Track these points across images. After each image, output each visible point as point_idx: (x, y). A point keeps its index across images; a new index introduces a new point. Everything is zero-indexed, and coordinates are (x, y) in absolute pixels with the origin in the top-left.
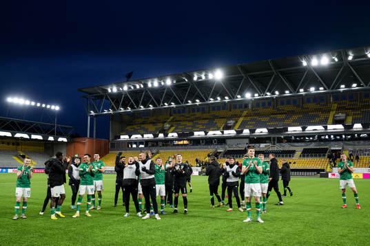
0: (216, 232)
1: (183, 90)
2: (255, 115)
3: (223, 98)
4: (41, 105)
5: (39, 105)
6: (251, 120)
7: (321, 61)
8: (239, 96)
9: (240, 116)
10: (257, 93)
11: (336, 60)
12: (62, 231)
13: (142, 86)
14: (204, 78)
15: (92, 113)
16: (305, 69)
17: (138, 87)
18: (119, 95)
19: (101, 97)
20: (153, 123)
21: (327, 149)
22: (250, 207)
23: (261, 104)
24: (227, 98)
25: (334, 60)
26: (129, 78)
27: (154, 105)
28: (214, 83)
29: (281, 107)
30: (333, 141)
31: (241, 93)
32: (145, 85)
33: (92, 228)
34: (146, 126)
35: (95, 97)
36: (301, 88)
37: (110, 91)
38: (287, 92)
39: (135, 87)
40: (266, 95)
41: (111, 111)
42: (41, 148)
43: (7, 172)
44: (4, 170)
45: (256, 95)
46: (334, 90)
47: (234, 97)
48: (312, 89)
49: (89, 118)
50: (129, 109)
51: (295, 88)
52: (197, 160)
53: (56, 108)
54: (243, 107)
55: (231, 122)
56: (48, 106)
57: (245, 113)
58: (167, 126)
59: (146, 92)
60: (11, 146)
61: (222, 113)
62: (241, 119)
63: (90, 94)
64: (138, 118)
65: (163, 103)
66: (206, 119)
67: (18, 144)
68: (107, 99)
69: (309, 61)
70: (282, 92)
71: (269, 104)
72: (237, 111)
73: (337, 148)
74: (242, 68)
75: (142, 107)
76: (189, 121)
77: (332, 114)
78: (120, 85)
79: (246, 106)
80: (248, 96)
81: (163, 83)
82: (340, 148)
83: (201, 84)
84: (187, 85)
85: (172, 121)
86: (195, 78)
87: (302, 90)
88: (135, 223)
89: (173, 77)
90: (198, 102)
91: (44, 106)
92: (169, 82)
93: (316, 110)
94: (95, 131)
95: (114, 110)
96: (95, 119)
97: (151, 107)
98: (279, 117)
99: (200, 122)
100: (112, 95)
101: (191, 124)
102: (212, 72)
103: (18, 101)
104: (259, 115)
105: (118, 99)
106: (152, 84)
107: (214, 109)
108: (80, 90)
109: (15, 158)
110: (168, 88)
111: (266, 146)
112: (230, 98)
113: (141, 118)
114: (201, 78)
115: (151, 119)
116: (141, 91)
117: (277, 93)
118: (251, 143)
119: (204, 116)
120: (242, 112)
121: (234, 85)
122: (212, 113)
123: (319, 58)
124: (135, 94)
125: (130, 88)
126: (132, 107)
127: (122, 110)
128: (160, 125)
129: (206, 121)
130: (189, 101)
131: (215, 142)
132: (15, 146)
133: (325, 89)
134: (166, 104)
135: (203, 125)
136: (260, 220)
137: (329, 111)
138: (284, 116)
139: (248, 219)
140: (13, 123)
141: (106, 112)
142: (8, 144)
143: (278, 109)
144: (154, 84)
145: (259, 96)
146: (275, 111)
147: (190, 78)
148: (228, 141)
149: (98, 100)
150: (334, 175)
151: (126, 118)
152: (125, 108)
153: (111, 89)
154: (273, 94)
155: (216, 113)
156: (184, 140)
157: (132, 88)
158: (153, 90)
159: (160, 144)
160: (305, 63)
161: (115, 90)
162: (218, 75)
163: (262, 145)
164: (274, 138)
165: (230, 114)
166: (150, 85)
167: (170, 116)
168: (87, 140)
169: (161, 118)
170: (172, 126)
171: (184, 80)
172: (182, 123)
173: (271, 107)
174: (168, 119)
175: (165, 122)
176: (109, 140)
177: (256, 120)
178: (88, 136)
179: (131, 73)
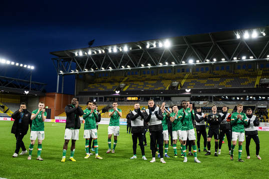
1: (137, 56)
2: (195, 77)
3: (170, 63)
4: (19, 65)
5: (17, 64)
6: (192, 82)
7: (251, 35)
8: (183, 62)
9: (183, 79)
10: (199, 59)
11: (264, 34)
13: (104, 52)
14: (155, 46)
15: (61, 72)
16: (239, 41)
17: (100, 52)
18: (85, 58)
19: (69, 60)
20: (110, 82)
21: (254, 107)
23: (200, 69)
24: (173, 63)
25: (262, 35)
27: (113, 68)
28: (163, 50)
29: (216, 72)
30: (260, 100)
31: (185, 59)
32: (106, 51)
34: (105, 85)
35: (64, 59)
37: (76, 55)
38: (223, 59)
39: (98, 52)
40: (206, 61)
41: (77, 72)
42: (17, 100)
45: (198, 61)
46: (262, 59)
47: (179, 63)
48: (244, 58)
49: (58, 76)
50: (92, 70)
51: (230, 57)
53: (31, 67)
54: (185, 71)
55: (176, 83)
56: (25, 66)
57: (187, 76)
58: (122, 85)
59: (107, 56)
61: (168, 75)
62: (184, 81)
63: (60, 57)
64: (98, 78)
65: (121, 66)
66: (154, 80)
68: (74, 61)
69: (241, 35)
70: (219, 59)
71: (207, 69)
72: (180, 74)
73: (263, 107)
74: (187, 38)
75: (103, 68)
76: (141, 81)
77: (258, 79)
78: (85, 50)
80: (191, 62)
81: (121, 50)
82: (266, 107)
83: (153, 51)
84: (141, 51)
85: (127, 81)
86: (148, 47)
87: (235, 58)
89: (130, 45)
90: (149, 66)
91: (21, 65)
92: (126, 49)
93: (245, 75)
94: (63, 88)
95: (79, 70)
96: (63, 77)
97: (111, 69)
98: (215, 80)
100: (78, 58)
101: (142, 84)
102: (162, 42)
104: (198, 78)
105: (83, 62)
107: (161, 72)
108: (52, 53)
110: (125, 54)
111: (204, 103)
112: (176, 63)
113: (101, 77)
114: (152, 46)
115: (110, 79)
116: (102, 55)
117: (215, 60)
118: (192, 100)
119: (154, 77)
120: (185, 75)
121: (179, 53)
122: (160, 75)
123: (250, 32)
124: (97, 57)
125: (93, 53)
126: (95, 69)
127: (86, 71)
128: (116, 84)
129: (155, 82)
130: (142, 65)
131: (162, 99)
133: (254, 58)
134: (123, 67)
135: (153, 85)
137: (255, 76)
138: (218, 79)
141: (73, 72)
143: (214, 74)
144: (114, 50)
145: (200, 62)
146: (212, 75)
147: (144, 46)
148: (173, 99)
149: (67, 63)
150: (261, 128)
151: (89, 77)
152: (89, 69)
153: (78, 53)
154: (212, 60)
155: (163, 75)
156: (136, 97)
157: (95, 53)
158: (113, 55)
160: (238, 37)
161: (81, 54)
162: (166, 44)
163: (201, 103)
164: (211, 97)
165: (174, 76)
166: (110, 51)
167: (126, 76)
168: (56, 95)
169: (118, 78)
170: (126, 85)
171: (139, 48)
172: (135, 83)
173: (208, 72)
174: (123, 79)
175: (121, 82)
176: (74, 95)
177: (196, 82)
178: (57, 92)
179: (93, 41)
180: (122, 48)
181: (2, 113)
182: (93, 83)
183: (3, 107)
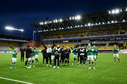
0: (79, 72)
1: (66, 23)
2: (92, 31)
3: (80, 26)
5: (16, 29)
6: (90, 33)
7: (116, 11)
8: (86, 25)
9: (86, 32)
10: (92, 23)
11: (121, 11)
12: (25, 72)
13: (52, 22)
14: (73, 19)
15: (35, 32)
16: (110, 14)
17: (50, 22)
18: (44, 25)
19: (38, 26)
20: (56, 35)
21: (118, 43)
22: (90, 64)
23: (94, 28)
24: (82, 25)
25: (120, 11)
26: (47, 19)
27: (56, 29)
28: (77, 20)
29: (101, 28)
30: (120, 40)
31: (87, 24)
32: (53, 22)
33: (35, 71)
34: (53, 36)
36: (108, 21)
37: (40, 24)
38: (103, 23)
39: (49, 22)
40: (96, 24)
41: (41, 31)
42: (17, 44)
43: (6, 52)
44: (5, 52)
45: (92, 24)
46: (121, 22)
48: (113, 22)
49: (33, 33)
51: (106, 21)
52: (71, 48)
53: (22, 30)
54: (88, 28)
55: (83, 34)
56: (20, 30)
57: (88, 31)
58: (61, 36)
59: (53, 24)
60: (7, 44)
61: (80, 31)
62: (87, 33)
63: (34, 25)
64: (50, 33)
66: (74, 33)
67: (10, 43)
68: (40, 27)
69: (111, 12)
70: (101, 23)
71: (97, 27)
72: (85, 30)
73: (122, 43)
74: (87, 15)
75: (52, 29)
76: (68, 34)
77: (120, 30)
78: (44, 22)
79: (89, 28)
80: (89, 25)
81: (59, 21)
82: (123, 43)
83: (72, 21)
84: (67, 21)
85: (62, 34)
86: (70, 19)
87: (109, 22)
88: (50, 70)
89: (62, 18)
90: (71, 27)
91: (18, 30)
92: (61, 20)
93: (114, 29)
94: (35, 38)
95: (42, 31)
96: (35, 34)
97: (55, 29)
98: (100, 32)
99: (72, 34)
100: (41, 25)
102: (76, 16)
103: (9, 28)
105: (43, 27)
106: (55, 21)
107: (77, 30)
108: (30, 24)
109: (9, 48)
110: (61, 23)
111: (96, 42)
112: (83, 26)
115: (55, 33)
116: (51, 24)
117: (100, 23)
118: (90, 41)
119: (74, 32)
120: (87, 30)
121: (84, 21)
122: (77, 31)
123: (115, 10)
124: (49, 25)
125: (47, 23)
126: (48, 30)
127: (45, 31)
128: (58, 36)
129: (74, 34)
130: (68, 27)
131: (78, 41)
132: (9, 44)
133: (117, 22)
134: (60, 28)
135: (73, 35)
136: (94, 68)
137: (118, 29)
138: (102, 32)
139: (90, 68)
140: (8, 36)
141: (39, 31)
142: (7, 43)
144: (56, 21)
145: (93, 24)
147: (69, 19)
148: (82, 41)
150: (121, 52)
151: (46, 33)
152: (46, 30)
153: (41, 23)
154: (98, 24)
155: (78, 31)
156: (66, 41)
157: (48, 23)
158: (55, 23)
159: (58, 42)
160: (110, 12)
161: (42, 24)
162: (78, 18)
163: (95, 42)
164: (99, 39)
165: (83, 31)
166: (54, 22)
167: (62, 32)
168: (33, 41)
169: (58, 33)
170: (62, 36)
171: (66, 20)
172: (66, 35)
173: (98, 29)
174: (61, 33)
175: (60, 34)
176: (40, 41)
177: (92, 33)
178: (33, 40)
179: (48, 18)
180: (59, 20)
181: (12, 49)
182: (49, 36)
183: (12, 47)
